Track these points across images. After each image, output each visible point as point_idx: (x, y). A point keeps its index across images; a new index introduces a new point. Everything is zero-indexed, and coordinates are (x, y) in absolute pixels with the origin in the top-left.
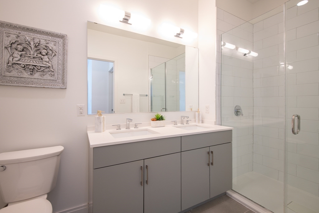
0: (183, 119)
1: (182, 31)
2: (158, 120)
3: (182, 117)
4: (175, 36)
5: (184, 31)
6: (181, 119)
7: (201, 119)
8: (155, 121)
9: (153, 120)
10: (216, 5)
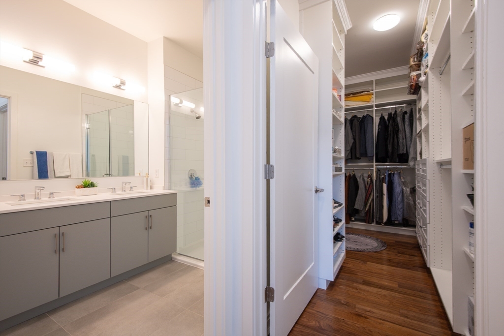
0: (124, 185)
1: (123, 83)
2: (87, 187)
3: (123, 183)
4: (113, 87)
5: (125, 82)
6: (122, 185)
7: (149, 185)
8: (82, 188)
9: (79, 187)
10: (164, 63)
